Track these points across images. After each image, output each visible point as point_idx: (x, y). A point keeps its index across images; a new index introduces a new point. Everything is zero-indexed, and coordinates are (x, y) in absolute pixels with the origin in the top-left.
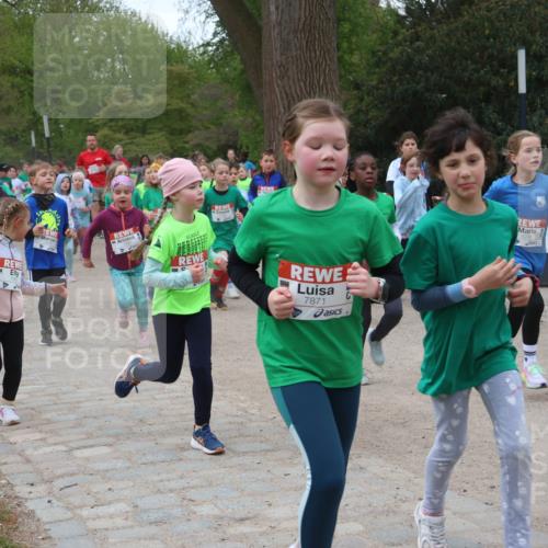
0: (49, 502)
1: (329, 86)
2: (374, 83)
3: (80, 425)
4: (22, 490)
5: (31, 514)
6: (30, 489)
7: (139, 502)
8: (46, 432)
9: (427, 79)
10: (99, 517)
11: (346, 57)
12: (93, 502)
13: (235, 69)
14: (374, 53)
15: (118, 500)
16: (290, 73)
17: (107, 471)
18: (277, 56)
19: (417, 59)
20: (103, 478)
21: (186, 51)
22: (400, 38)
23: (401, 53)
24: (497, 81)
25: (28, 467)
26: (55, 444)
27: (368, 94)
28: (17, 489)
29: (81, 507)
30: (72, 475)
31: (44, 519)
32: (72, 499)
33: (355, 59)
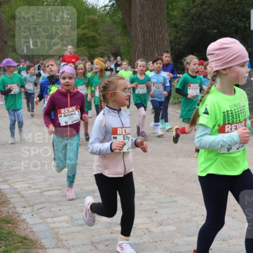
0: (32, 215)
1: (162, 26)
2: (184, 25)
3: (46, 180)
4: (20, 210)
5: (24, 221)
6: (24, 209)
7: (73, 216)
8: (31, 184)
9: (208, 23)
10: (55, 222)
11: (171, 12)
12: (52, 215)
13: (119, 18)
14: (184, 11)
15: (63, 215)
16: (144, 20)
17: (59, 201)
18: (138, 12)
19: (204, 13)
20: (57, 205)
21: (96, 9)
22: (196, 4)
23: (196, 10)
24: (240, 24)
25: (23, 200)
26: (35, 189)
27: (181, 30)
28: (17, 209)
29: (47, 218)
30: (43, 203)
31: (30, 223)
32: (42, 214)
33: (175, 13)
